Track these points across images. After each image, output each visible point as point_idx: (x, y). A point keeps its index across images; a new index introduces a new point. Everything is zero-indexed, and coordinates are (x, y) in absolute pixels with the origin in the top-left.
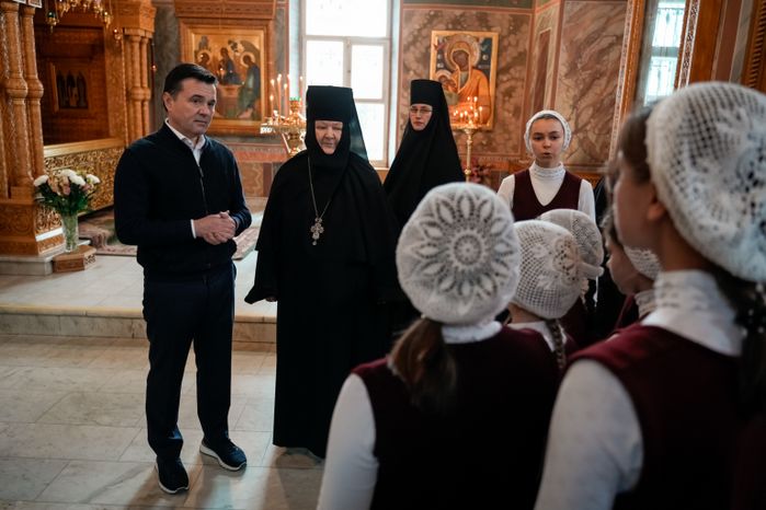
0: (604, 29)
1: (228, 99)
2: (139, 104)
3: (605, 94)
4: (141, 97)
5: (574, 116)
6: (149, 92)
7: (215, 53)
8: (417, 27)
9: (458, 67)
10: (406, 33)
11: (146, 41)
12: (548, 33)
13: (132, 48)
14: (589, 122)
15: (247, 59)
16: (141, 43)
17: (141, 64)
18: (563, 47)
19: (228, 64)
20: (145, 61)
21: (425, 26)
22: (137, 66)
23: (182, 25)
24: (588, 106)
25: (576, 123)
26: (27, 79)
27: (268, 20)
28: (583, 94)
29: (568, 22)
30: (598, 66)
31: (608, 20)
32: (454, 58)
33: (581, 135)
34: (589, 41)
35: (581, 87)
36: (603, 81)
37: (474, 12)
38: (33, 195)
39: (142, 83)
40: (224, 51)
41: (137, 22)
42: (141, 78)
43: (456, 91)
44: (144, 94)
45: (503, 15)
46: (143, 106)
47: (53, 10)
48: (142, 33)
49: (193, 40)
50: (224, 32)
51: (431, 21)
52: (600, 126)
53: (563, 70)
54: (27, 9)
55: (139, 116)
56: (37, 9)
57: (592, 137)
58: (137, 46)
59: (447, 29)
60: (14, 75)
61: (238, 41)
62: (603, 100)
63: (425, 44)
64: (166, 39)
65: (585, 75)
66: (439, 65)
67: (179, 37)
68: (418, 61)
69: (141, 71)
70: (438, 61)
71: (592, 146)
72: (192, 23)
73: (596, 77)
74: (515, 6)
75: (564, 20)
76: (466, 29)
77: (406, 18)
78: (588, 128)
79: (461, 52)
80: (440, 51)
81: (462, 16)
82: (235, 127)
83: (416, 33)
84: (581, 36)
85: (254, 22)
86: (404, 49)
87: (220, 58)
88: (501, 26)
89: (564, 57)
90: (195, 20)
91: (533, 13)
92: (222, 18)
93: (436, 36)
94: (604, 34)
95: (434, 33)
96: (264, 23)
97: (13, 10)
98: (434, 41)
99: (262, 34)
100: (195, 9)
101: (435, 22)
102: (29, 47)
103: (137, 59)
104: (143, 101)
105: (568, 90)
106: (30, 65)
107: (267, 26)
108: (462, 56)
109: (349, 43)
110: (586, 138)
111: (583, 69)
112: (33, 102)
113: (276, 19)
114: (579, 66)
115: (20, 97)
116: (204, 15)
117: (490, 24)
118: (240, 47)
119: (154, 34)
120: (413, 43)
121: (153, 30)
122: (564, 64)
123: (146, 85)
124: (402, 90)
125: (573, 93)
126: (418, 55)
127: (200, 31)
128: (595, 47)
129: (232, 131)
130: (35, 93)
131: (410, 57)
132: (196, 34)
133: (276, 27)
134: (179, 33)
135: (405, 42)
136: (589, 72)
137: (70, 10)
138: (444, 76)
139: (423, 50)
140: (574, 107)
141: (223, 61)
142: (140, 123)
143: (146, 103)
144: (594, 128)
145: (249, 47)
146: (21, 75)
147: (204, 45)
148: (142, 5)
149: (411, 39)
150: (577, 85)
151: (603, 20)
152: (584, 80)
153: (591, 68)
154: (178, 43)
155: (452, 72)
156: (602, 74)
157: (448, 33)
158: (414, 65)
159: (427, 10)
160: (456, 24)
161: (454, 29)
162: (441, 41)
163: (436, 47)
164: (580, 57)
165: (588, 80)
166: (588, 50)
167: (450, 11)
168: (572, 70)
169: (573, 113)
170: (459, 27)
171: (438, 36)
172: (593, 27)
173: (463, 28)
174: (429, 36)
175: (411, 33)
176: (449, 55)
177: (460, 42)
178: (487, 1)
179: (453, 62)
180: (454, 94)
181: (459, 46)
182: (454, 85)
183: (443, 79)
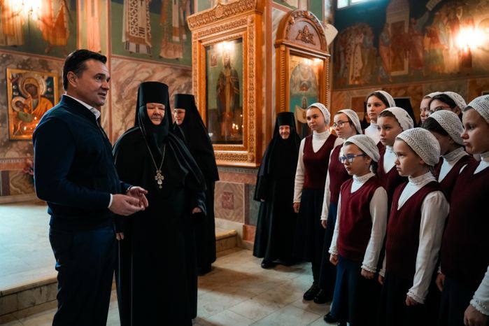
0: (134, 76)
5: (123, 127)
9: (29, 95)
18: (113, 85)
24: (130, 121)
28: (127, 113)
29: (114, 70)
31: (136, 71)
32: (26, 89)
34: (127, 82)
35: (126, 109)
37: (38, 59)
43: (30, 112)
45: (58, 63)
51: (5, 61)
53: (114, 99)
59: (18, 68)
66: (14, 93)
70: (14, 90)
75: (112, 69)
76: (32, 70)
79: (31, 85)
80: (15, 83)
81: (28, 60)
84: (122, 79)
88: (58, 70)
89: (114, 91)
93: (10, 72)
94: (134, 79)
95: (8, 70)
98: (9, 76)
101: (7, 62)
105: (118, 111)
108: (33, 87)
111: (126, 98)
114: (123, 97)
117: (50, 68)
122: (114, 96)
125: (122, 112)
128: (131, 86)
138: (20, 102)
140: (123, 121)
150: (123, 108)
151: (133, 71)
152: (127, 105)
153: (129, 99)
155: (26, 98)
157: (19, 71)
159: (1, 53)
160: (24, 65)
161: (23, 69)
162: (14, 76)
163: (11, 80)
164: (123, 91)
165: (129, 105)
166: (127, 88)
167: (19, 56)
168: (120, 99)
169: (122, 125)
170: (27, 68)
171: (12, 72)
172: (128, 75)
173: (30, 69)
174: (4, 72)
176: (22, 87)
177: (31, 78)
178: (46, 51)
179: (26, 91)
180: (29, 114)
181: (29, 81)
182: (27, 108)
183: (19, 104)
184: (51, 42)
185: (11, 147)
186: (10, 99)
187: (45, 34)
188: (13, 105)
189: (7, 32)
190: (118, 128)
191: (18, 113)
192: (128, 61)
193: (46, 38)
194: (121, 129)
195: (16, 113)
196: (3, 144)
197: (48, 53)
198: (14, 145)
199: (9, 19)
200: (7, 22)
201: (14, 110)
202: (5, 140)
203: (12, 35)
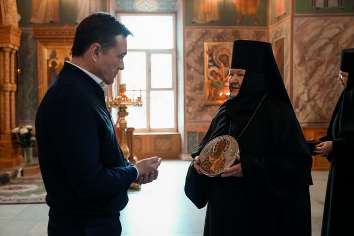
0: (320, 34)
2: (8, 94)
3: (325, 75)
4: (9, 89)
5: (306, 91)
6: (15, 86)
8: (195, 40)
9: (222, 64)
10: (187, 44)
11: (14, 52)
12: (282, 40)
13: (4, 56)
14: (316, 94)
16: (11, 53)
17: (10, 67)
18: (295, 47)
20: (13, 65)
21: (199, 40)
22: (7, 68)
23: (39, 44)
24: (315, 84)
25: (309, 96)
28: (311, 76)
29: (297, 31)
30: (319, 58)
31: (323, 28)
32: (220, 59)
33: (312, 103)
34: (312, 42)
35: (309, 71)
36: (323, 67)
37: (230, 30)
39: (10, 80)
41: (9, 39)
42: (10, 76)
43: (222, 80)
44: (12, 88)
45: (248, 31)
46: (10, 95)
48: (12, 46)
49: (46, 53)
50: (67, 47)
51: (204, 36)
52: (324, 96)
53: (296, 61)
55: (8, 102)
57: (320, 104)
58: (7, 55)
59: (214, 41)
62: (324, 80)
63: (201, 51)
64: (27, 53)
65: (311, 64)
66: (210, 64)
67: (36, 51)
68: (196, 61)
69: (10, 72)
70: (210, 61)
71: (320, 109)
72: (46, 42)
73: (318, 64)
74: (255, 26)
75: (295, 28)
76: (226, 41)
77: (187, 36)
78: (316, 98)
79: (224, 55)
80: (211, 55)
81: (223, 33)
83: (194, 44)
84: (306, 39)
86: (187, 54)
88: (248, 38)
89: (296, 53)
90: (47, 40)
91: (268, 29)
92: (66, 39)
93: (206, 46)
94: (321, 37)
95: (205, 44)
98: (206, 48)
100: (47, 33)
101: (206, 37)
103: (7, 63)
104: (11, 92)
105: (301, 74)
108: (225, 57)
109: (149, 53)
110: (316, 105)
111: (310, 60)
114: (307, 58)
116: (54, 37)
117: (241, 37)
119: (19, 48)
120: (193, 50)
121: (19, 45)
122: (297, 58)
123: (13, 81)
124: (186, 81)
125: (304, 75)
126: (196, 58)
127: (49, 47)
128: (316, 46)
131: (191, 60)
132: (47, 49)
134: (36, 48)
135: (187, 51)
136: (313, 62)
138: (213, 71)
139: (199, 55)
140: (306, 84)
142: (8, 107)
143: (13, 94)
144: (321, 97)
147: (53, 55)
148: (12, 28)
149: (191, 48)
150: (306, 70)
151: (319, 30)
152: (311, 67)
153: (314, 60)
154: (36, 55)
155: (219, 68)
156: (322, 63)
157: (214, 44)
158: (193, 65)
159: (200, 30)
160: (219, 38)
161: (218, 41)
162: (210, 49)
163: (208, 53)
164: (307, 52)
165: (313, 67)
166: (311, 48)
167: (215, 30)
168: (303, 61)
169: (305, 89)
170: (221, 40)
171: (208, 45)
172: (313, 33)
173: (224, 41)
174: (202, 46)
175: (191, 44)
176: (216, 57)
177: (223, 49)
178: (238, 22)
179: (219, 61)
180: (221, 82)
181: (222, 52)
182: (220, 76)
183: (213, 73)
184: (243, 13)
185: (207, 111)
186: (206, 69)
187: (238, 6)
188: (209, 74)
189: (206, 11)
190: (300, 92)
191: (212, 81)
192: (314, 18)
193: (238, 10)
194: (303, 93)
195: (210, 81)
196: (200, 109)
197: (241, 24)
198: (209, 109)
201: (209, 79)
202: (202, 105)
203: (210, 13)
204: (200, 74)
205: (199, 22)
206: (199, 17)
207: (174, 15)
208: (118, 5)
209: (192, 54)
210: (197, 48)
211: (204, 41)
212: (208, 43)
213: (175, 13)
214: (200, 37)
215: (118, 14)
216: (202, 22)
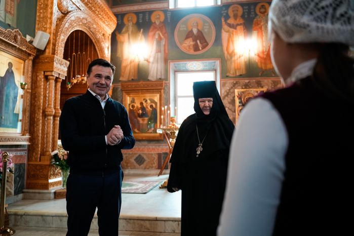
1: (142, 124)
7: (137, 105)
8: (228, 88)
10: (223, 91)
15: (151, 106)
19: (143, 108)
21: (232, 88)
23: (124, 94)
26: (55, 109)
27: (161, 89)
37: (254, 80)
38: (51, 160)
40: (142, 104)
45: (268, 81)
47: (70, 82)
49: (128, 100)
50: (142, 95)
51: (235, 85)
54: (59, 80)
56: (63, 80)
59: (242, 88)
60: (50, 106)
61: (148, 99)
63: (233, 95)
66: (240, 105)
67: (122, 98)
68: (229, 103)
70: (239, 103)
72: (129, 92)
74: (273, 77)
76: (251, 88)
77: (223, 85)
79: (250, 98)
80: (240, 98)
81: (248, 83)
82: (146, 137)
83: (228, 91)
85: (155, 90)
87: (139, 106)
88: (268, 86)
92: (141, 90)
93: (237, 91)
96: (159, 90)
97: (53, 79)
98: (236, 94)
99: (158, 95)
100: (130, 86)
101: (236, 86)
102: (57, 95)
106: (57, 102)
107: (160, 92)
112: (56, 118)
113: (164, 89)
115: (51, 115)
116: (134, 89)
117: (262, 85)
118: (149, 101)
126: (229, 100)
127: (131, 95)
129: (144, 138)
130: (57, 114)
131: (226, 102)
132: (130, 97)
133: (164, 92)
134: (123, 97)
137: (77, 82)
139: (232, 98)
141: (141, 108)
145: (153, 101)
146: (52, 106)
147: (133, 101)
149: (226, 94)
154: (122, 101)
157: (243, 90)
159: (232, 81)
160: (246, 86)
161: (246, 88)
162: (240, 94)
163: (238, 97)
167: (243, 81)
170: (248, 87)
171: (238, 92)
173: (250, 88)
174: (234, 92)
175: (226, 91)
176: (244, 100)
177: (249, 94)
178: (260, 75)
179: (246, 102)
184: (263, 68)
186: (236, 108)
187: (259, 64)
188: (239, 112)
189: (236, 68)
193: (260, 66)
197: (262, 76)
199: (237, 59)
200: (236, 62)
203: (239, 69)
204: (233, 112)
205: (231, 75)
206: (231, 73)
207: (214, 72)
208: (175, 67)
209: (226, 98)
210: (230, 93)
211: (236, 88)
212: (238, 90)
213: (216, 70)
214: (232, 86)
215: (176, 73)
216: (233, 76)
